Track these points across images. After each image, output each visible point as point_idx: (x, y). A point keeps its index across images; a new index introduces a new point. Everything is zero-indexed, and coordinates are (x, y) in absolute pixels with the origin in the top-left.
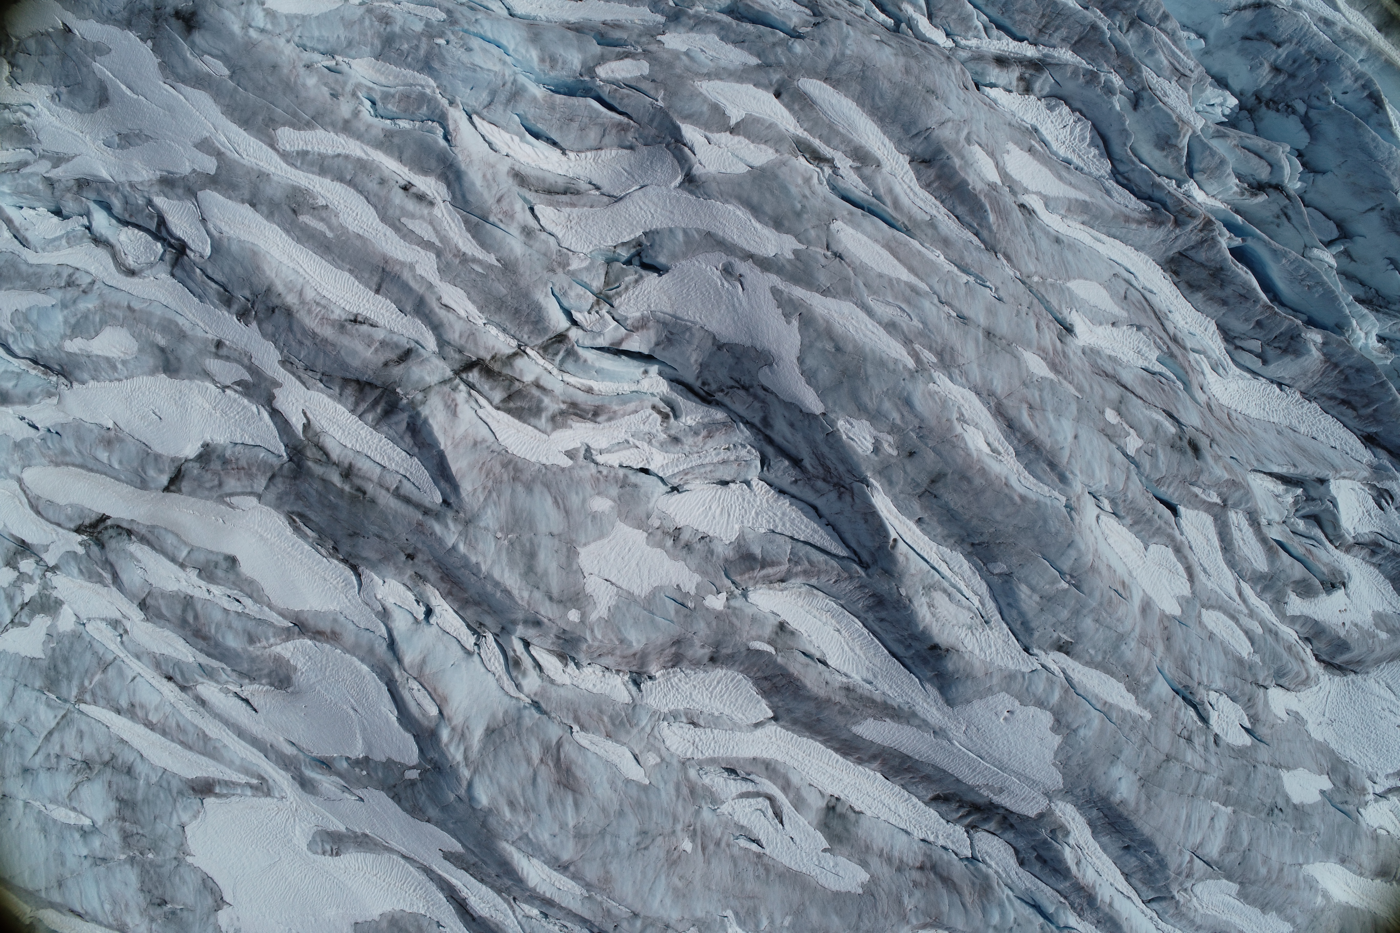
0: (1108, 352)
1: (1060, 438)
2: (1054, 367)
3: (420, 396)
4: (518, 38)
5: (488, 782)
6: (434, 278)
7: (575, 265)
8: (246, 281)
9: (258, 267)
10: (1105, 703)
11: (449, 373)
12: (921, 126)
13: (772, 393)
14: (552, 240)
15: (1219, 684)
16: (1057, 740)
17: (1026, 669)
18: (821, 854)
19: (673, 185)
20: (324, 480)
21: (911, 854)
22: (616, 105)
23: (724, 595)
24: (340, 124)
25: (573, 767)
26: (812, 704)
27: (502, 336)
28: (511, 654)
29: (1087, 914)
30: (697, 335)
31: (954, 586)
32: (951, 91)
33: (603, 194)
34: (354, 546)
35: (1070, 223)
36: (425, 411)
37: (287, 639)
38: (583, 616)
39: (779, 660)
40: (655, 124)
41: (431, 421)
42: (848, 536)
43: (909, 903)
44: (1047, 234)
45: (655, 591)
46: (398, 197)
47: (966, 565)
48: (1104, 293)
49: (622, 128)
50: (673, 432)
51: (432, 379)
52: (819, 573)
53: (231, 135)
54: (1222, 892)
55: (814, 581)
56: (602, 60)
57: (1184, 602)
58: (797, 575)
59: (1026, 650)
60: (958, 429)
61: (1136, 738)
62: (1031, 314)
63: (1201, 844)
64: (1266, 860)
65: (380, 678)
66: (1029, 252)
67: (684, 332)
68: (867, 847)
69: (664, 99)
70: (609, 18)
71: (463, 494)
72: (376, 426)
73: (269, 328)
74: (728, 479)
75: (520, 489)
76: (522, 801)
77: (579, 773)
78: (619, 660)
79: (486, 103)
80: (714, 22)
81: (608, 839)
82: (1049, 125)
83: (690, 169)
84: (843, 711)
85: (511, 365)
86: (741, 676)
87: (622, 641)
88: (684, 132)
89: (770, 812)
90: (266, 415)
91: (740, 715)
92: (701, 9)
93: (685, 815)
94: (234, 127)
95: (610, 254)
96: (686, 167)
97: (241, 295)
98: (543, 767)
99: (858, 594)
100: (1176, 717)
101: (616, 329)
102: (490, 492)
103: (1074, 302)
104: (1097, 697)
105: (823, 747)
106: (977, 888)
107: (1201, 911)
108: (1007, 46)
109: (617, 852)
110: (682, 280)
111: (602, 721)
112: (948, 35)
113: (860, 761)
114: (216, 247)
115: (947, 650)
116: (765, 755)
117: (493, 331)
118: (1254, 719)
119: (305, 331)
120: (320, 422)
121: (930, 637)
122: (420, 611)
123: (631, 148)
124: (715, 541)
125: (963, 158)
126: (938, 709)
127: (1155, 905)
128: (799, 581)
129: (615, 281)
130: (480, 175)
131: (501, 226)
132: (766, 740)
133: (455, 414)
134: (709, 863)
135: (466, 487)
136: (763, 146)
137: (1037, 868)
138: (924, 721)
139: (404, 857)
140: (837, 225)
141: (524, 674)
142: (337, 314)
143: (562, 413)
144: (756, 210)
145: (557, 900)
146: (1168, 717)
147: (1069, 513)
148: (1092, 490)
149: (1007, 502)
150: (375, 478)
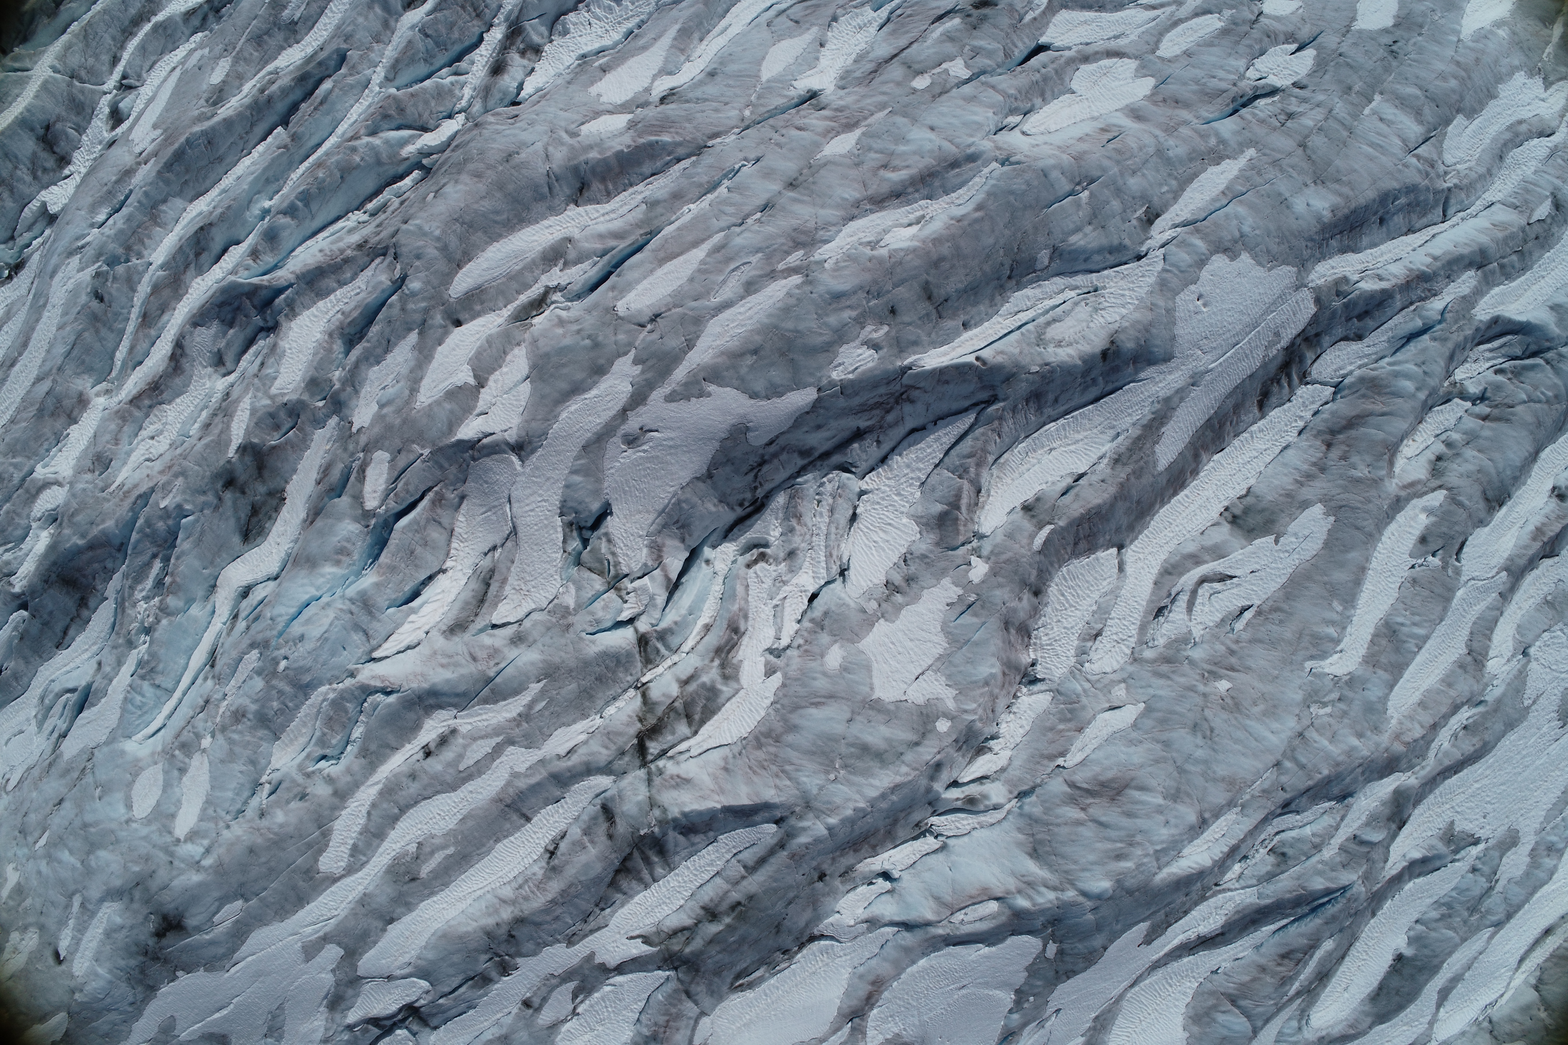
0: (850, 61)
1: (928, 146)
2: (849, 127)
3: (657, 812)
4: (306, 581)
5: (1087, 874)
6: (535, 755)
7: (570, 601)
8: (471, 955)
9: (461, 937)
10: (1223, 193)
11: (642, 773)
12: (543, 181)
13: (777, 437)
14: (535, 616)
15: (1241, 63)
16: (1245, 257)
17: (1160, 266)
18: (1278, 547)
19: (519, 468)
20: (711, 942)
21: (1311, 451)
22: (413, 499)
23: (974, 559)
24: (336, 801)
25: (1101, 778)
26: (1120, 503)
27: (620, 703)
28: (959, 804)
29: (1436, 287)
30: (688, 496)
31: (1047, 312)
32: (515, 135)
33: (503, 545)
34: (790, 932)
35: (697, 54)
36: (674, 812)
37: (864, 1034)
38: (947, 715)
39: (1062, 523)
40: (446, 465)
41: (687, 809)
42: (955, 406)
43: (1361, 472)
44: (701, 83)
45: (945, 629)
46: (435, 765)
47: (1028, 292)
48: (785, 44)
49: (439, 500)
50: (782, 555)
51: (642, 793)
52: (985, 451)
53: (309, 919)
54: (1460, 135)
55: (991, 459)
56: (358, 499)
57: (1143, 70)
58: (978, 475)
59: (1139, 258)
60: (883, 252)
61: (1271, 173)
62: (784, 131)
63: (1404, 141)
64: (1442, 76)
65: (939, 950)
66: (716, 110)
67: (681, 509)
68: (1289, 495)
69: (423, 447)
70: (314, 475)
71: (776, 800)
72: (671, 867)
73: (529, 946)
74: (851, 512)
75: (790, 738)
76: (1119, 845)
77: (1110, 775)
78: (1004, 692)
79: (364, 638)
80: (357, 365)
81: (1189, 767)
82: (582, 40)
83: (507, 444)
84: (1138, 474)
85: (655, 704)
86: (1064, 569)
87: (987, 683)
88: (466, 438)
89: (1217, 586)
90: (619, 979)
91: (1105, 583)
92: (337, 373)
93: (1191, 677)
94: (301, 914)
95: (571, 558)
96: (504, 447)
97: (483, 964)
98: (1091, 810)
99: (1020, 417)
100: (1262, 121)
101: (652, 580)
102: (783, 771)
103: (784, 80)
104: (1214, 200)
105: (1167, 507)
106: (1370, 393)
107: (1473, 163)
108: (482, 56)
109: (1206, 762)
110: (625, 492)
111: (1061, 731)
112: (450, 117)
113: (1195, 472)
114: (423, 973)
115: (1112, 342)
116: (1155, 571)
117: (611, 710)
118: (1289, 38)
119: (546, 911)
120: (646, 925)
121: (1093, 356)
122: (882, 884)
123: (462, 498)
124: (913, 548)
125: (591, 147)
126: (1170, 373)
127: (1450, 211)
128: (985, 474)
129: (602, 563)
130: (440, 670)
131: (502, 665)
132: (1140, 564)
133: (688, 781)
134: (1249, 668)
135: (770, 795)
136: (509, 358)
137: (1370, 323)
138: (1178, 391)
139: (1132, 986)
140: (621, 307)
141: (985, 797)
142: (538, 870)
143: (723, 666)
144: (576, 389)
145: (1234, 842)
146: (1260, 131)
147: (1011, 164)
148: (994, 130)
149: (977, 227)
150: (726, 887)
